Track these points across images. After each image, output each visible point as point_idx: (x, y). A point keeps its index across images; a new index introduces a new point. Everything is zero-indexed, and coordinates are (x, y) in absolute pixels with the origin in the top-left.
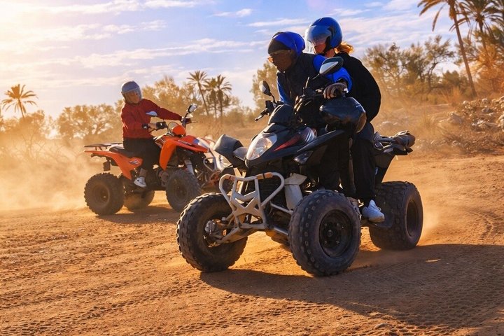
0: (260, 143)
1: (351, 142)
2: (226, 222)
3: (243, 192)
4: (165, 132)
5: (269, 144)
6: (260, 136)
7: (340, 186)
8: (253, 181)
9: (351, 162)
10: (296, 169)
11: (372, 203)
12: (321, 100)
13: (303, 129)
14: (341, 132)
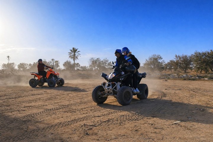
0: (112, 75)
1: (132, 75)
2: (104, 93)
3: (108, 86)
4: (48, 70)
5: (114, 75)
6: (112, 74)
7: (130, 85)
8: (110, 84)
9: (132, 80)
10: (120, 81)
11: (137, 89)
12: (126, 66)
13: (121, 72)
14: (131, 73)
